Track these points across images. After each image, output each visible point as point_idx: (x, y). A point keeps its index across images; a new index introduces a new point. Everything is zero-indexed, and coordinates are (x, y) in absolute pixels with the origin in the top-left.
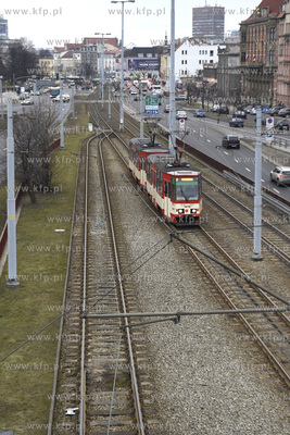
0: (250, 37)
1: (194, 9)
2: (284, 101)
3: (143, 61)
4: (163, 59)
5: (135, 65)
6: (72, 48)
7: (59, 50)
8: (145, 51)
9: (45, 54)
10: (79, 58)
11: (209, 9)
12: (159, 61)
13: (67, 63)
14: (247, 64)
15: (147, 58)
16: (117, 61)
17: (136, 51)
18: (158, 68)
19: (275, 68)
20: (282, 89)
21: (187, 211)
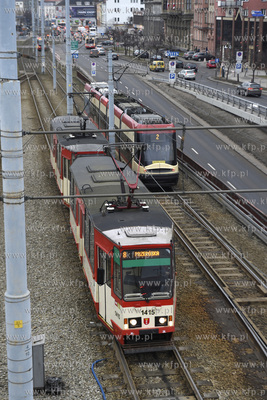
2: (199, 46)
3: (81, 9)
4: (98, 7)
5: (74, 13)
10: (21, 6)
12: (95, 9)
14: (168, 12)
15: (85, 6)
16: (57, 9)
18: (95, 16)
19: (191, 16)
20: (197, 35)
21: (147, 321)
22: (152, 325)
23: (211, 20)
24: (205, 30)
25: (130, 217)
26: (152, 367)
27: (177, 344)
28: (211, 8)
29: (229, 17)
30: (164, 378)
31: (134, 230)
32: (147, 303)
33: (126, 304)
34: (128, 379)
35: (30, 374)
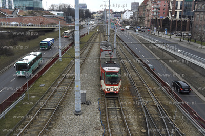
0: (140, 10)
1: (132, 3)
5: (115, 16)
6: (101, 12)
7: (98, 12)
8: (118, 13)
9: (95, 13)
10: (102, 14)
11: (135, 3)
12: (121, 15)
13: (99, 15)
14: (139, 16)
15: (118, 15)
16: (111, 15)
17: (116, 13)
18: (121, 17)
19: (145, 18)
20: (146, 23)
21: (112, 90)
22: (113, 91)
23: (150, 19)
24: (148, 21)
25: (110, 65)
26: (112, 101)
27: (120, 96)
28: (150, 16)
29: (154, 18)
30: (115, 103)
31: (109, 68)
32: (112, 85)
33: (107, 85)
34: (106, 103)
35: (80, 98)
